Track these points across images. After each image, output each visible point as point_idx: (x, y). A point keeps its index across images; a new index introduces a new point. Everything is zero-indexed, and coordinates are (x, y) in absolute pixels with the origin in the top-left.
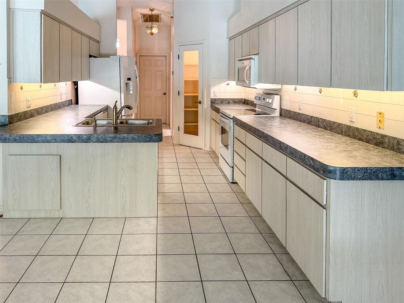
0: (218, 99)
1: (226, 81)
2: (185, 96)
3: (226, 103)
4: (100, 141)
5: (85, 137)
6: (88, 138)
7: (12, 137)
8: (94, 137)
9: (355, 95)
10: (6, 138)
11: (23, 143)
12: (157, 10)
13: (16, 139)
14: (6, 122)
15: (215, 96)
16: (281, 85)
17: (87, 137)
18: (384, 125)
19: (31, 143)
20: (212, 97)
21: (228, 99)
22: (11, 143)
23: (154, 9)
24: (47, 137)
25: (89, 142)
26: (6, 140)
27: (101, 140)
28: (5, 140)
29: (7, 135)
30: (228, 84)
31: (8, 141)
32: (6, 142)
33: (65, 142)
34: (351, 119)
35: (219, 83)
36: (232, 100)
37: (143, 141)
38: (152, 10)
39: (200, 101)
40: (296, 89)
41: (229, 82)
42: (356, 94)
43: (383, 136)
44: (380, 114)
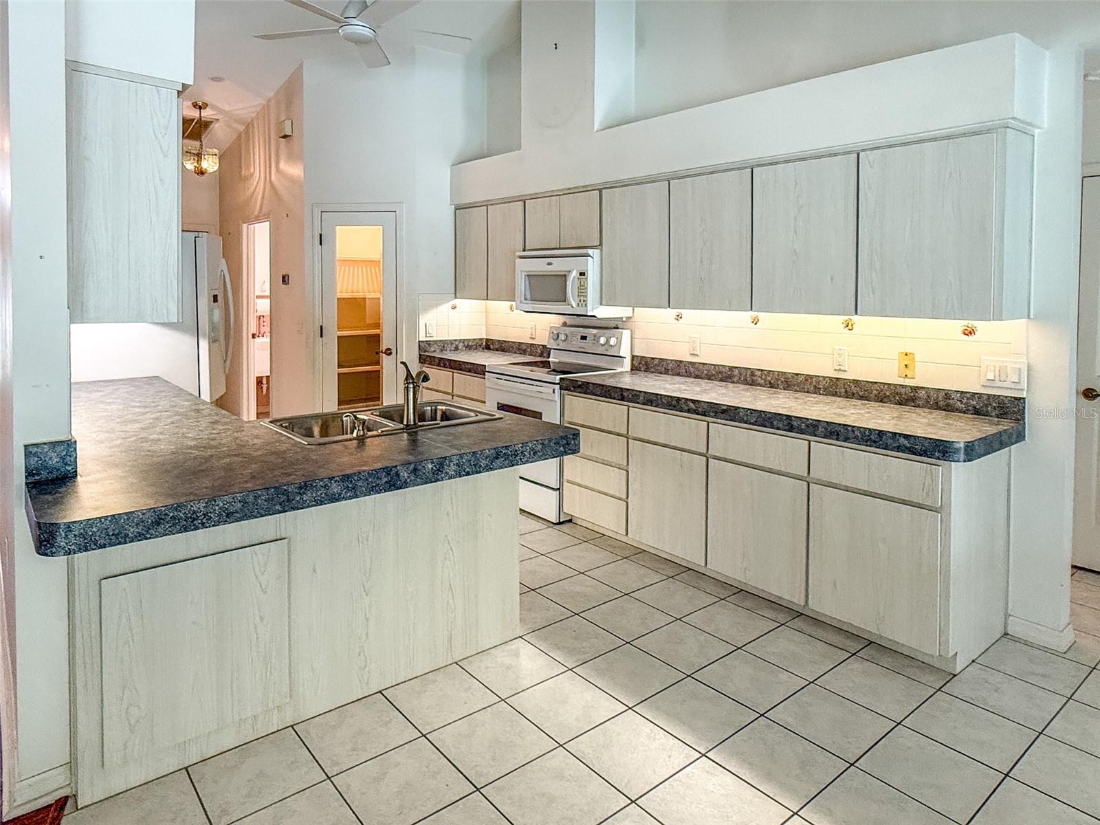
0: (435, 342)
1: (451, 301)
2: (339, 337)
3: (450, 351)
4: (464, 471)
5: (430, 466)
6: (438, 470)
7: (218, 505)
8: (452, 464)
9: (847, 326)
10: (194, 512)
11: (256, 517)
12: (215, 108)
13: (232, 509)
14: (66, 464)
15: (428, 335)
16: (631, 308)
17: (434, 468)
18: (916, 371)
19: (281, 512)
20: (423, 338)
21: (456, 340)
22: (213, 526)
23: (207, 105)
24: (329, 484)
25: (439, 480)
26: (194, 519)
27: (468, 469)
28: (192, 522)
29: (196, 502)
30: (454, 308)
31: (203, 524)
32: (197, 528)
33: (381, 490)
34: (840, 367)
35: (437, 305)
36: (463, 343)
37: (553, 454)
38: (200, 108)
39: (389, 349)
40: (679, 317)
41: (457, 302)
42: (850, 325)
43: (915, 389)
44: (906, 355)
